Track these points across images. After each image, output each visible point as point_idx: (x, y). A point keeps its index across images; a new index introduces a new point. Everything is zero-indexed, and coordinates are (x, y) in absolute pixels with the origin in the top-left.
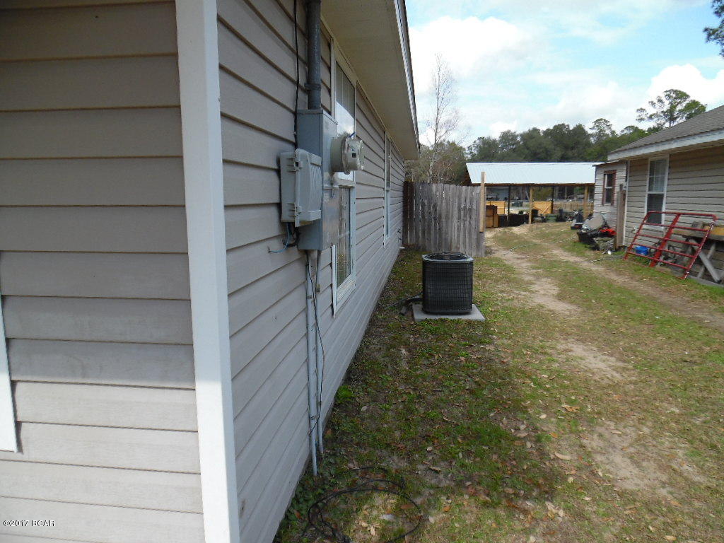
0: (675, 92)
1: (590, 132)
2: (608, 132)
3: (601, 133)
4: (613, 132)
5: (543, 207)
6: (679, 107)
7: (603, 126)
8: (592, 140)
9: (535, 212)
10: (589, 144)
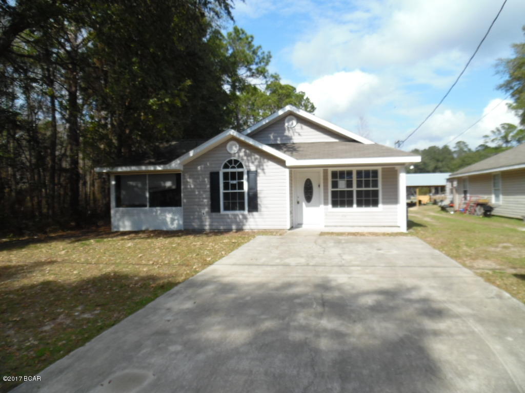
0: (508, 124)
1: (453, 150)
2: (466, 149)
3: (461, 151)
4: (470, 150)
5: (425, 199)
6: (511, 134)
7: (462, 146)
8: (455, 156)
9: (420, 202)
10: (453, 159)
